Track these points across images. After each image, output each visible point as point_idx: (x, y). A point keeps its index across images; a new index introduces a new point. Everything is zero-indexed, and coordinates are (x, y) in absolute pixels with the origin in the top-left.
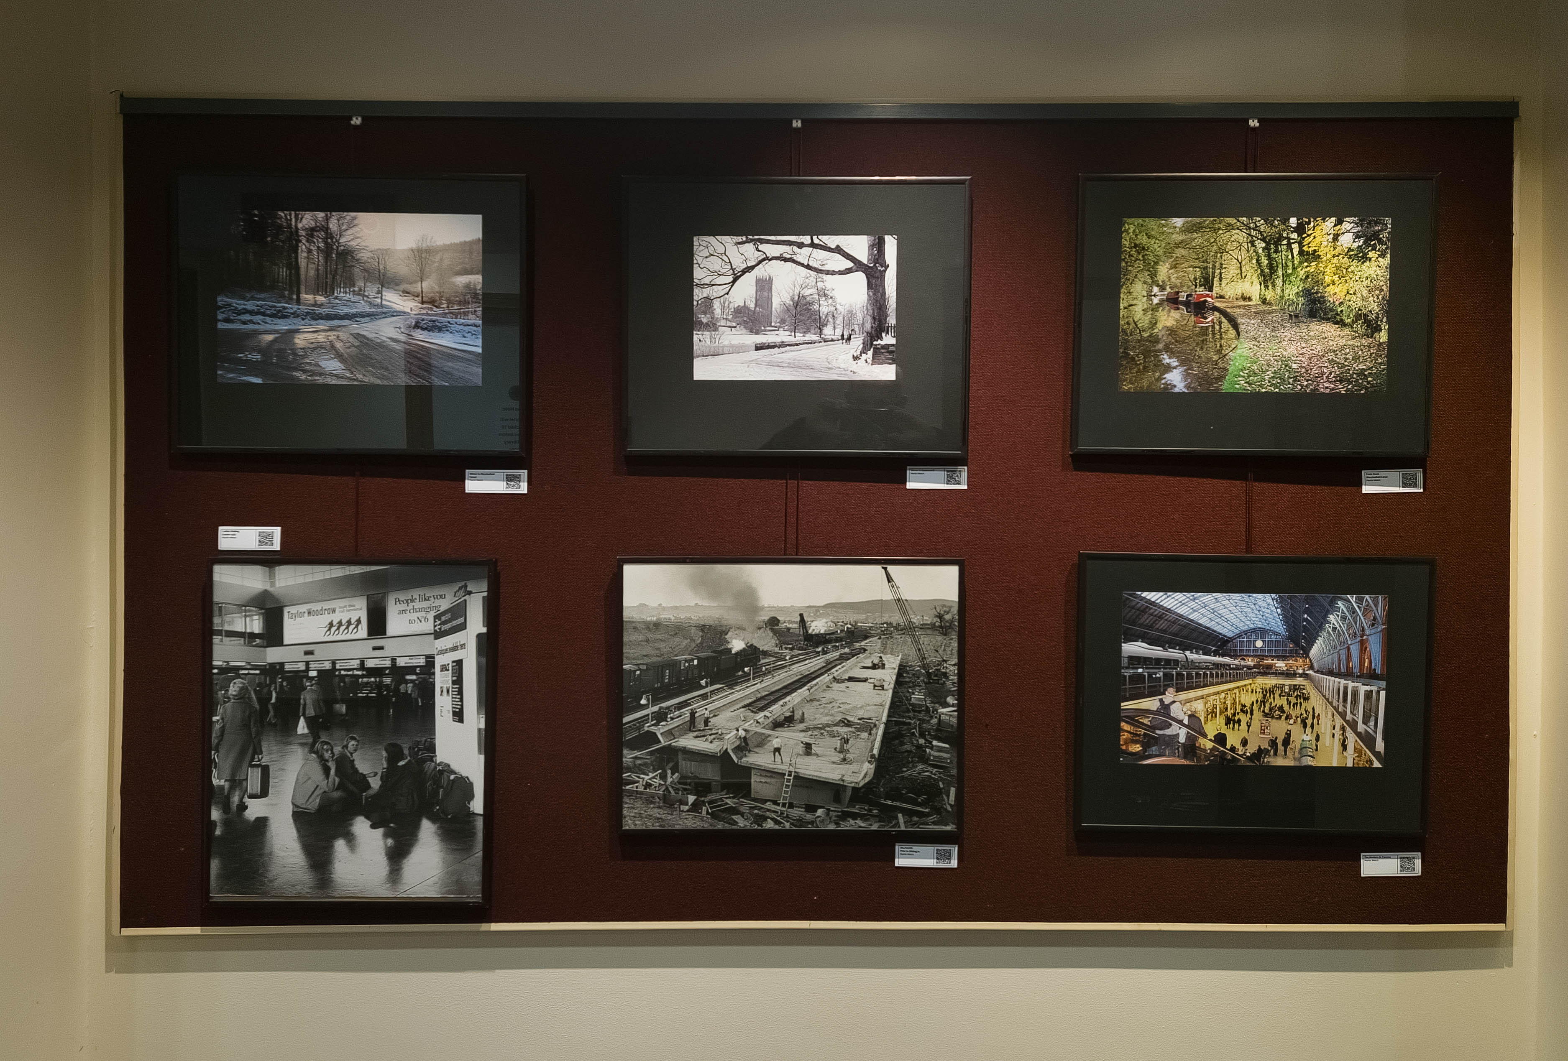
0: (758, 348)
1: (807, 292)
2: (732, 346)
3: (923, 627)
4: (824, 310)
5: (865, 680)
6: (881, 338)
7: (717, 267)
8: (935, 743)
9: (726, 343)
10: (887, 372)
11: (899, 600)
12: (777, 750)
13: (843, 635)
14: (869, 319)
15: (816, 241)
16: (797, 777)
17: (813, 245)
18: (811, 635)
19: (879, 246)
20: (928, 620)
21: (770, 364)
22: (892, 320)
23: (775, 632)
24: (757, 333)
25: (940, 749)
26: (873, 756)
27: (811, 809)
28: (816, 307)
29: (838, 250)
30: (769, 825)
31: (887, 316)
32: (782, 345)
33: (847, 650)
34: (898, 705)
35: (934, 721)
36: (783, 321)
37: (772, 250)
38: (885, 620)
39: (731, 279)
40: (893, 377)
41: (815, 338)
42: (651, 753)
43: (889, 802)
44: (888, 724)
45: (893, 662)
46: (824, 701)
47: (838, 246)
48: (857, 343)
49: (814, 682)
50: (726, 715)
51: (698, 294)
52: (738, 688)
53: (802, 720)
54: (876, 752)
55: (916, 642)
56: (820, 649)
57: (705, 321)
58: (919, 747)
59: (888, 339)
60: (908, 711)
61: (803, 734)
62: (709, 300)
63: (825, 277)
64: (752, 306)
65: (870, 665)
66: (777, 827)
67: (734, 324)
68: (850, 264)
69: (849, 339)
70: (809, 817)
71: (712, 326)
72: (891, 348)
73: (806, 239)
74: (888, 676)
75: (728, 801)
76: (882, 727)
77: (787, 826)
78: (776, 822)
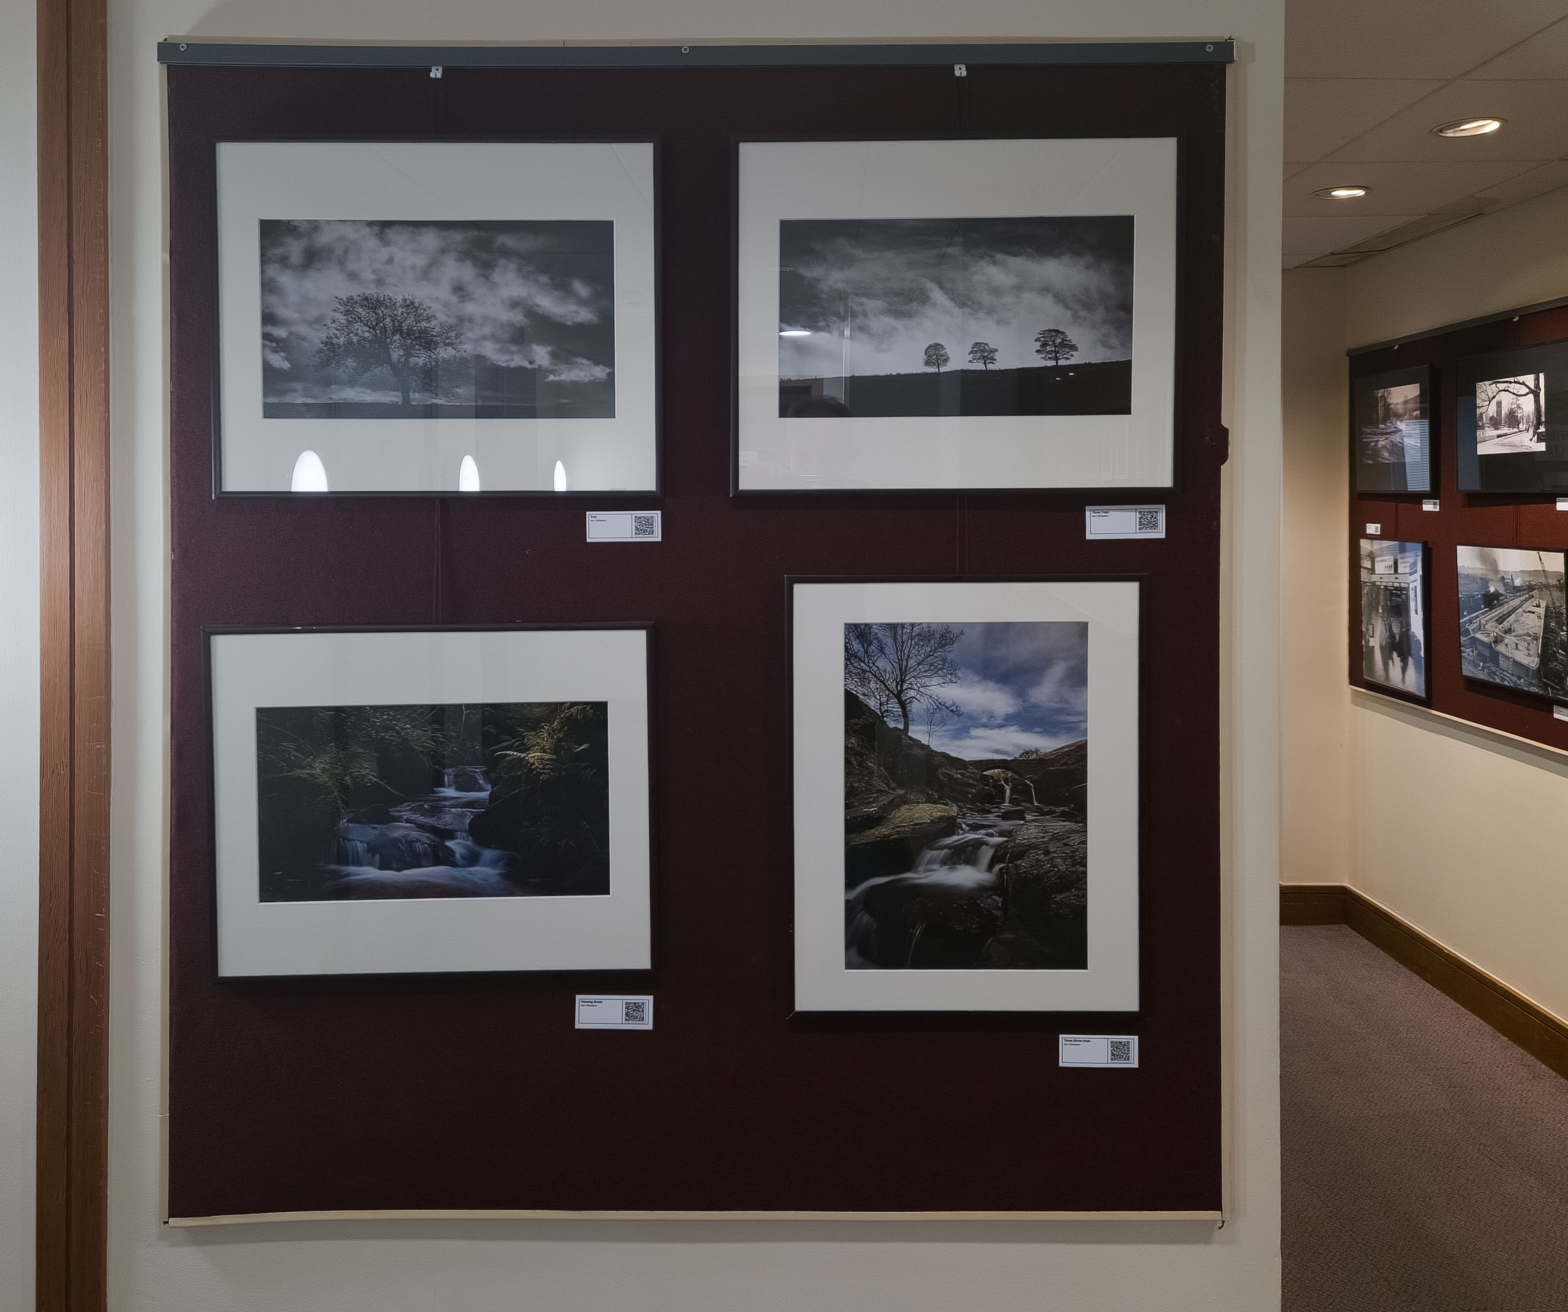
0: (1499, 436)
1: (1513, 406)
2: (1489, 437)
3: (1553, 586)
4: (1519, 415)
5: (1534, 613)
6: (1539, 429)
7: (1483, 398)
8: (1560, 651)
9: (1487, 435)
10: (1542, 447)
11: (1544, 571)
12: (1507, 645)
13: (1526, 588)
14: (1535, 418)
15: (1516, 380)
16: (1515, 661)
17: (1515, 382)
18: (1516, 587)
19: (1537, 379)
20: (1555, 582)
21: (1503, 445)
22: (1543, 419)
23: (1504, 583)
24: (1497, 429)
25: (1562, 655)
26: (1538, 654)
27: (1519, 678)
28: (1516, 414)
29: (1523, 384)
30: (1506, 683)
31: (1541, 416)
32: (1506, 435)
33: (1527, 596)
34: (1546, 628)
35: (1559, 639)
36: (1505, 423)
37: (1502, 386)
38: (1540, 581)
39: (1488, 402)
40: (1544, 449)
41: (1516, 430)
42: (1469, 639)
43: (1545, 680)
44: (1543, 637)
45: (1543, 604)
46: (1521, 622)
47: (1523, 382)
48: (1531, 431)
49: (1517, 612)
50: (1490, 624)
51: (1479, 411)
52: (1493, 611)
53: (1514, 631)
54: (1539, 652)
55: (1551, 594)
56: (1518, 594)
57: (1480, 425)
58: (1554, 651)
59: (1542, 429)
60: (1550, 632)
61: (1514, 638)
62: (1481, 414)
63: (1519, 398)
64: (1495, 416)
65: (1535, 605)
66: (1508, 685)
67: (1489, 425)
68: (1528, 390)
69: (1528, 430)
70: (1518, 682)
71: (1482, 428)
72: (1544, 434)
73: (1512, 379)
74: (1542, 611)
75: (1493, 668)
76: (1541, 639)
77: (1512, 685)
78: (1509, 683)
